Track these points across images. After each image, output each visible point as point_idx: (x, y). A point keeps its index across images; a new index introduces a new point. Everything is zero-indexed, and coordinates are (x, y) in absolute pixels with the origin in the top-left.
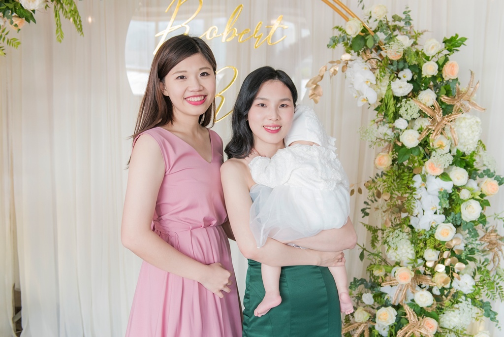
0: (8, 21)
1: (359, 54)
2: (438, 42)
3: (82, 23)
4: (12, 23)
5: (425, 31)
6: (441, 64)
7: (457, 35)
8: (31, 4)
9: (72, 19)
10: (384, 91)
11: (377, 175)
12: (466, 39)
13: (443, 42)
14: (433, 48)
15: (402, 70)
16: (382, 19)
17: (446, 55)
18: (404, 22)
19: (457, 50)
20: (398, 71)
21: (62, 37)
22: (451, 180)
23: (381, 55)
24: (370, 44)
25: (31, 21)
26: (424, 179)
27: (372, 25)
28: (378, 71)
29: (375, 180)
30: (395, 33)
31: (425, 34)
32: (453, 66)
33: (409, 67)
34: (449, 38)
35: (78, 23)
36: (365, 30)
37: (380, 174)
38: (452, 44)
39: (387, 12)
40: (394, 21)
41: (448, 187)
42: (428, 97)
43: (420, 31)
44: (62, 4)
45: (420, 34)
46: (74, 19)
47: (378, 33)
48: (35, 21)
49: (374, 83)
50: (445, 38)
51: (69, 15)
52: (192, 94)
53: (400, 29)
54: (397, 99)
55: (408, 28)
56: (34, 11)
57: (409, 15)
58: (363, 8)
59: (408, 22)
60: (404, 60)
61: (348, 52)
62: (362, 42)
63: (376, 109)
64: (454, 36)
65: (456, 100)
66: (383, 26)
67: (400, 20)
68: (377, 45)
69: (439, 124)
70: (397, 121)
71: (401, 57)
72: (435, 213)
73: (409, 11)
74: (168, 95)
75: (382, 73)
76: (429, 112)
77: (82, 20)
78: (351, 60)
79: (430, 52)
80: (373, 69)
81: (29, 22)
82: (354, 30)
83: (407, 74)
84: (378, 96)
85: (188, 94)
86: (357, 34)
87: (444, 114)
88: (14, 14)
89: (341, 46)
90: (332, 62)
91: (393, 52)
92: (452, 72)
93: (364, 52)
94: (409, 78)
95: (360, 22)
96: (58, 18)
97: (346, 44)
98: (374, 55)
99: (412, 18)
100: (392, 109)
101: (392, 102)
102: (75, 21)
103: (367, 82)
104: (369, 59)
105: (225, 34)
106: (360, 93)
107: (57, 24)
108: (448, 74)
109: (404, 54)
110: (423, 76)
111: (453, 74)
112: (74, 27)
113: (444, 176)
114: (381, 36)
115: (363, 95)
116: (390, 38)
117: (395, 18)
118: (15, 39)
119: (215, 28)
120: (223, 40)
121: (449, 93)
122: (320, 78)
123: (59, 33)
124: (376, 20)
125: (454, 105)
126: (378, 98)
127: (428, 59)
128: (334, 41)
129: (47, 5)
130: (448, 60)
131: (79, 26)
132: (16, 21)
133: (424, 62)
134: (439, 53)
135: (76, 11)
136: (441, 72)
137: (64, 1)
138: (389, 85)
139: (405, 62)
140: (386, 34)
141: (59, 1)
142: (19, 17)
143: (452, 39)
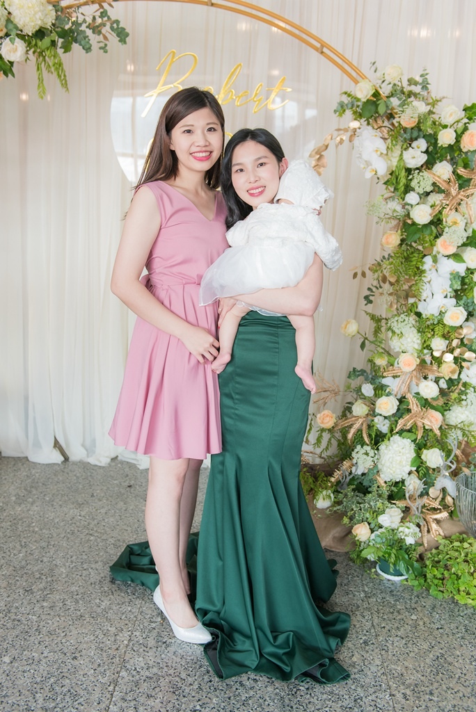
1: (368, 124)
2: (457, 109)
3: (67, 78)
5: (444, 98)
6: (459, 133)
8: (12, 54)
9: (55, 74)
10: (395, 162)
11: (384, 257)
13: (463, 110)
14: (451, 115)
15: (416, 139)
16: (397, 83)
17: (465, 124)
18: (421, 87)
20: (412, 140)
21: (44, 93)
22: (464, 262)
23: (393, 124)
24: (382, 109)
25: (10, 75)
26: (435, 260)
27: (385, 91)
28: (389, 141)
29: (382, 263)
30: (409, 100)
31: (444, 101)
32: (472, 136)
33: (424, 137)
34: (469, 105)
35: (63, 77)
36: (376, 94)
37: (387, 257)
38: (473, 112)
39: (402, 74)
40: (410, 85)
41: (461, 269)
42: (443, 170)
43: (438, 98)
44: (44, 57)
45: (438, 101)
46: (58, 73)
47: (392, 99)
48: (13, 75)
49: (385, 152)
50: (465, 105)
51: (53, 69)
52: (198, 149)
53: (416, 95)
54: (409, 171)
55: (425, 93)
56: (12, 63)
57: (426, 78)
58: (375, 71)
59: (425, 87)
60: (418, 127)
61: (357, 120)
62: (373, 108)
63: (385, 183)
65: (474, 173)
66: (396, 91)
67: (416, 83)
68: (389, 112)
69: (454, 198)
70: (408, 195)
71: (416, 124)
72: (446, 297)
73: (427, 74)
74: (173, 149)
75: (394, 142)
76: (443, 186)
77: (66, 74)
78: (359, 128)
79: (447, 120)
80: (385, 139)
81: (7, 76)
82: (365, 93)
83: (422, 144)
84: (388, 168)
85: (194, 149)
86: (368, 97)
87: (460, 188)
89: (349, 113)
90: (339, 130)
91: (407, 119)
92: (471, 142)
93: (375, 119)
94: (424, 149)
95: (371, 85)
96: (40, 71)
97: (355, 113)
98: (386, 123)
99: (429, 82)
100: (403, 181)
101: (403, 173)
102: (59, 76)
103: (377, 151)
104: (380, 128)
105: (221, 96)
106: (368, 163)
107: (39, 78)
108: (466, 145)
109: (419, 122)
110: (439, 145)
111: (472, 144)
112: (58, 81)
113: (457, 257)
114: (395, 102)
115: (371, 165)
116: (405, 104)
117: (411, 82)
121: (467, 165)
122: (324, 148)
123: (41, 89)
124: (390, 83)
125: (471, 179)
126: (387, 171)
127: (445, 127)
128: (342, 107)
129: (28, 58)
130: (468, 129)
131: (64, 82)
133: (441, 130)
134: (458, 122)
135: (60, 64)
136: (460, 141)
137: (48, 53)
138: (401, 155)
139: (420, 130)
140: (400, 99)
141: (41, 54)
143: (472, 107)
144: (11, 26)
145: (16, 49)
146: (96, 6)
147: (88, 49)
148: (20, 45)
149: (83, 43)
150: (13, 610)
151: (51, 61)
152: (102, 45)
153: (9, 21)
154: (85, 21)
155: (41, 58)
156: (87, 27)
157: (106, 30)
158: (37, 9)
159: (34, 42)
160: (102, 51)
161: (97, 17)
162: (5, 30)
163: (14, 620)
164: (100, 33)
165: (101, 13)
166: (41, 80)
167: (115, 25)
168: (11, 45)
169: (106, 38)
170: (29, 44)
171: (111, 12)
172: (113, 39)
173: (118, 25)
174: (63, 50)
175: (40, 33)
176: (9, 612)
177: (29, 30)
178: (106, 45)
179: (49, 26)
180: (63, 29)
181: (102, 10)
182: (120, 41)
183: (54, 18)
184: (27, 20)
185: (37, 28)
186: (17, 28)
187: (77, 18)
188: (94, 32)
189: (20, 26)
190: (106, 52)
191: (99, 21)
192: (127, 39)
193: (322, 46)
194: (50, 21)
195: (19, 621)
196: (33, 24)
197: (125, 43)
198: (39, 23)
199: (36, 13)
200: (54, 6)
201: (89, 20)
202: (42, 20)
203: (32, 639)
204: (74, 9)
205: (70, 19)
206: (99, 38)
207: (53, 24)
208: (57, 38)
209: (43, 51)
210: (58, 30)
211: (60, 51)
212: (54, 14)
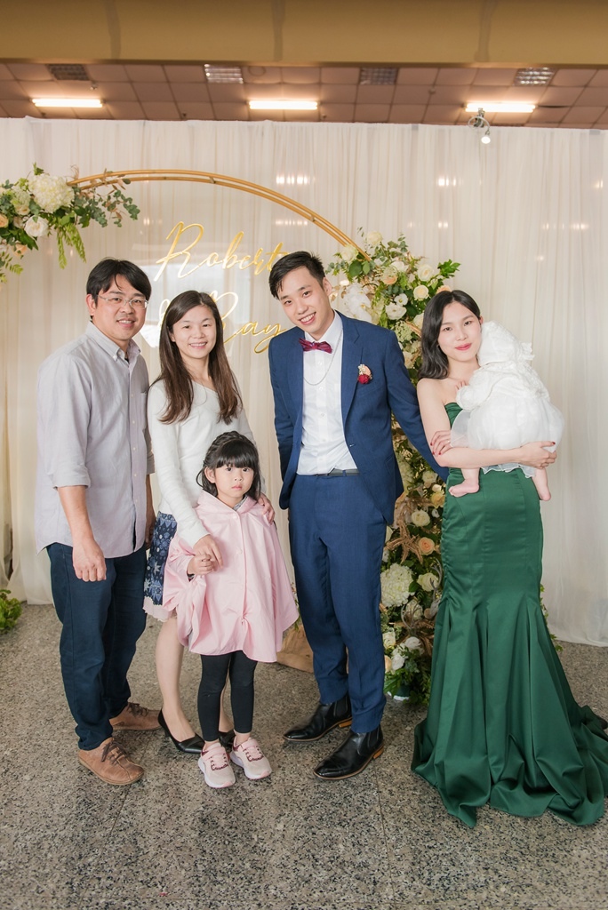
0: (11, 248)
1: (359, 281)
2: (433, 267)
5: (422, 257)
6: (434, 288)
7: (450, 261)
8: (35, 231)
9: (75, 246)
10: (379, 315)
12: (459, 265)
13: (439, 268)
14: (426, 273)
15: (398, 294)
16: (378, 246)
17: (440, 280)
18: (401, 248)
19: (453, 276)
20: (394, 295)
21: (65, 263)
23: (379, 281)
24: (366, 269)
25: (34, 248)
27: (372, 252)
28: (374, 296)
30: (393, 260)
31: (422, 260)
33: (404, 292)
34: (443, 264)
35: (81, 250)
36: (360, 256)
38: (447, 269)
39: (382, 239)
40: (390, 247)
43: (416, 258)
44: (65, 232)
45: (416, 260)
46: (77, 246)
47: (376, 260)
48: (37, 248)
49: (370, 306)
50: (439, 263)
51: (72, 242)
53: (398, 255)
54: (391, 323)
55: (405, 254)
56: (36, 238)
57: (404, 241)
58: (362, 236)
59: (404, 248)
60: (398, 284)
61: (350, 279)
62: (359, 268)
64: (448, 261)
66: (379, 253)
67: (395, 246)
68: (374, 271)
71: (395, 281)
73: (405, 238)
75: (378, 298)
78: (348, 286)
79: (426, 277)
80: (369, 295)
81: (31, 248)
82: (350, 256)
83: (403, 299)
86: (353, 259)
88: (18, 241)
89: (341, 274)
91: (388, 278)
93: (364, 278)
94: (405, 302)
95: (356, 248)
96: (60, 244)
97: (346, 271)
98: (372, 281)
99: (407, 245)
102: (78, 248)
103: (363, 307)
104: (368, 284)
105: (226, 261)
107: (60, 251)
109: (398, 280)
110: (416, 299)
112: (77, 254)
114: (378, 262)
116: (386, 264)
117: (391, 245)
118: (17, 266)
119: (216, 256)
120: (224, 267)
123: (62, 260)
124: (373, 247)
128: (332, 267)
129: (50, 232)
130: (442, 285)
131: (82, 254)
132: (19, 248)
133: (417, 286)
134: (434, 278)
135: (79, 238)
137: (67, 228)
138: (384, 309)
139: (400, 287)
140: (382, 260)
141: (61, 229)
142: (22, 244)
143: (446, 264)
144: (34, 207)
145: (38, 227)
146: (110, 186)
147: (104, 224)
148: (43, 223)
149: (98, 219)
150: (34, 737)
151: (70, 235)
152: (117, 220)
153: (32, 202)
154: (101, 200)
155: (62, 233)
156: (103, 205)
157: (120, 207)
158: (57, 192)
159: (55, 219)
160: (116, 225)
161: (112, 197)
162: (29, 210)
163: (35, 745)
164: (114, 210)
165: (115, 193)
167: (128, 203)
168: (34, 223)
169: (119, 215)
170: (51, 221)
171: (123, 192)
172: (126, 214)
173: (131, 203)
174: (81, 225)
175: (61, 212)
176: (31, 738)
177: (51, 209)
178: (120, 220)
179: (69, 204)
180: (81, 208)
181: (115, 191)
182: (131, 217)
183: (73, 198)
184: (49, 201)
185: (58, 208)
186: (39, 208)
187: (94, 197)
188: (109, 210)
189: (42, 206)
190: (120, 226)
191: (113, 200)
192: (138, 215)
193: (314, 216)
194: (69, 201)
195: (39, 745)
196: (54, 204)
197: (136, 218)
198: (60, 203)
199: (56, 195)
200: (73, 188)
201: (105, 199)
202: (62, 201)
203: (51, 760)
204: (91, 189)
205: (87, 198)
206: (114, 214)
207: (72, 203)
208: (75, 215)
209: (64, 226)
210: (77, 208)
211: (79, 227)
212: (73, 194)
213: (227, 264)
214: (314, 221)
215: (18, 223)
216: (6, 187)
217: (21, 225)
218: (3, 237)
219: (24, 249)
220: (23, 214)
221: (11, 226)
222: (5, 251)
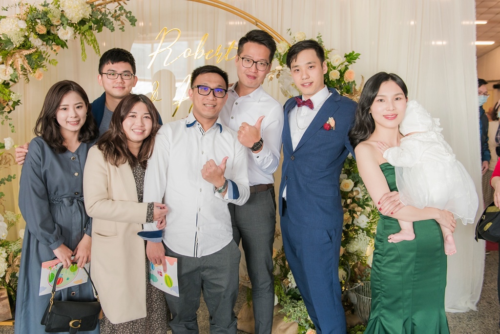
0: (49, 48)
2: (340, 57)
3: (100, 48)
4: (52, 49)
5: (333, 49)
6: (342, 72)
7: (353, 52)
8: (65, 36)
9: (92, 45)
12: (360, 54)
13: (345, 57)
14: (337, 60)
17: (346, 66)
19: (354, 62)
21: (85, 57)
25: (65, 47)
31: (333, 52)
32: (350, 73)
34: (348, 54)
35: (97, 48)
38: (351, 58)
39: (305, 37)
43: (329, 50)
44: (86, 36)
45: (329, 52)
46: (94, 45)
48: (67, 47)
50: (346, 54)
51: (90, 43)
56: (66, 41)
57: (320, 39)
58: (290, 35)
61: (281, 65)
64: (352, 52)
65: (353, 96)
73: (321, 36)
78: (283, 70)
79: (335, 64)
81: (63, 48)
82: (283, 49)
86: (285, 52)
88: (54, 43)
89: (276, 61)
92: (350, 77)
95: (287, 44)
96: (83, 45)
97: (280, 59)
99: (323, 41)
102: (94, 47)
103: (293, 84)
105: (196, 54)
106: (288, 92)
107: (82, 49)
108: (347, 78)
110: (330, 80)
112: (94, 50)
118: (54, 60)
119: (189, 50)
121: (350, 91)
123: (84, 55)
127: (334, 68)
129: (75, 37)
130: (348, 69)
131: (97, 50)
132: (55, 47)
133: (331, 70)
134: (342, 64)
135: (95, 40)
136: (343, 76)
137: (87, 33)
141: (83, 34)
142: (57, 45)
143: (350, 55)
144: (64, 19)
145: (68, 33)
146: (116, 4)
147: (113, 30)
148: (70, 30)
149: (108, 26)
151: (89, 38)
152: (121, 27)
153: (62, 15)
154: (110, 13)
155: (84, 37)
156: (111, 17)
157: (123, 18)
158: (80, 8)
159: (79, 28)
160: (121, 30)
161: (117, 10)
162: (60, 22)
164: (119, 20)
165: (120, 8)
166: (83, 50)
167: (129, 15)
168: (64, 30)
169: (123, 23)
170: (76, 28)
171: (125, 7)
172: (127, 23)
173: (130, 15)
174: (97, 31)
175: (83, 22)
177: (76, 21)
178: (123, 27)
179: (88, 17)
180: (96, 19)
181: (120, 6)
182: (131, 24)
183: (91, 12)
184: (74, 15)
185: (80, 19)
186: (67, 20)
187: (105, 11)
188: (115, 20)
189: (70, 19)
190: (124, 31)
191: (118, 13)
192: (135, 23)
193: (256, 21)
194: (88, 14)
196: (77, 17)
197: (135, 25)
198: (82, 16)
199: (79, 11)
200: (91, 5)
201: (113, 12)
202: (83, 14)
204: (103, 6)
205: (101, 12)
206: (119, 23)
207: (90, 15)
208: (93, 24)
209: (85, 32)
210: (94, 19)
211: (95, 32)
212: (91, 10)
213: (197, 56)
214: (257, 25)
215: (54, 31)
216: (44, 6)
217: (56, 32)
218: (44, 41)
219: (58, 48)
220: (57, 24)
221: (48, 33)
222: (45, 50)
